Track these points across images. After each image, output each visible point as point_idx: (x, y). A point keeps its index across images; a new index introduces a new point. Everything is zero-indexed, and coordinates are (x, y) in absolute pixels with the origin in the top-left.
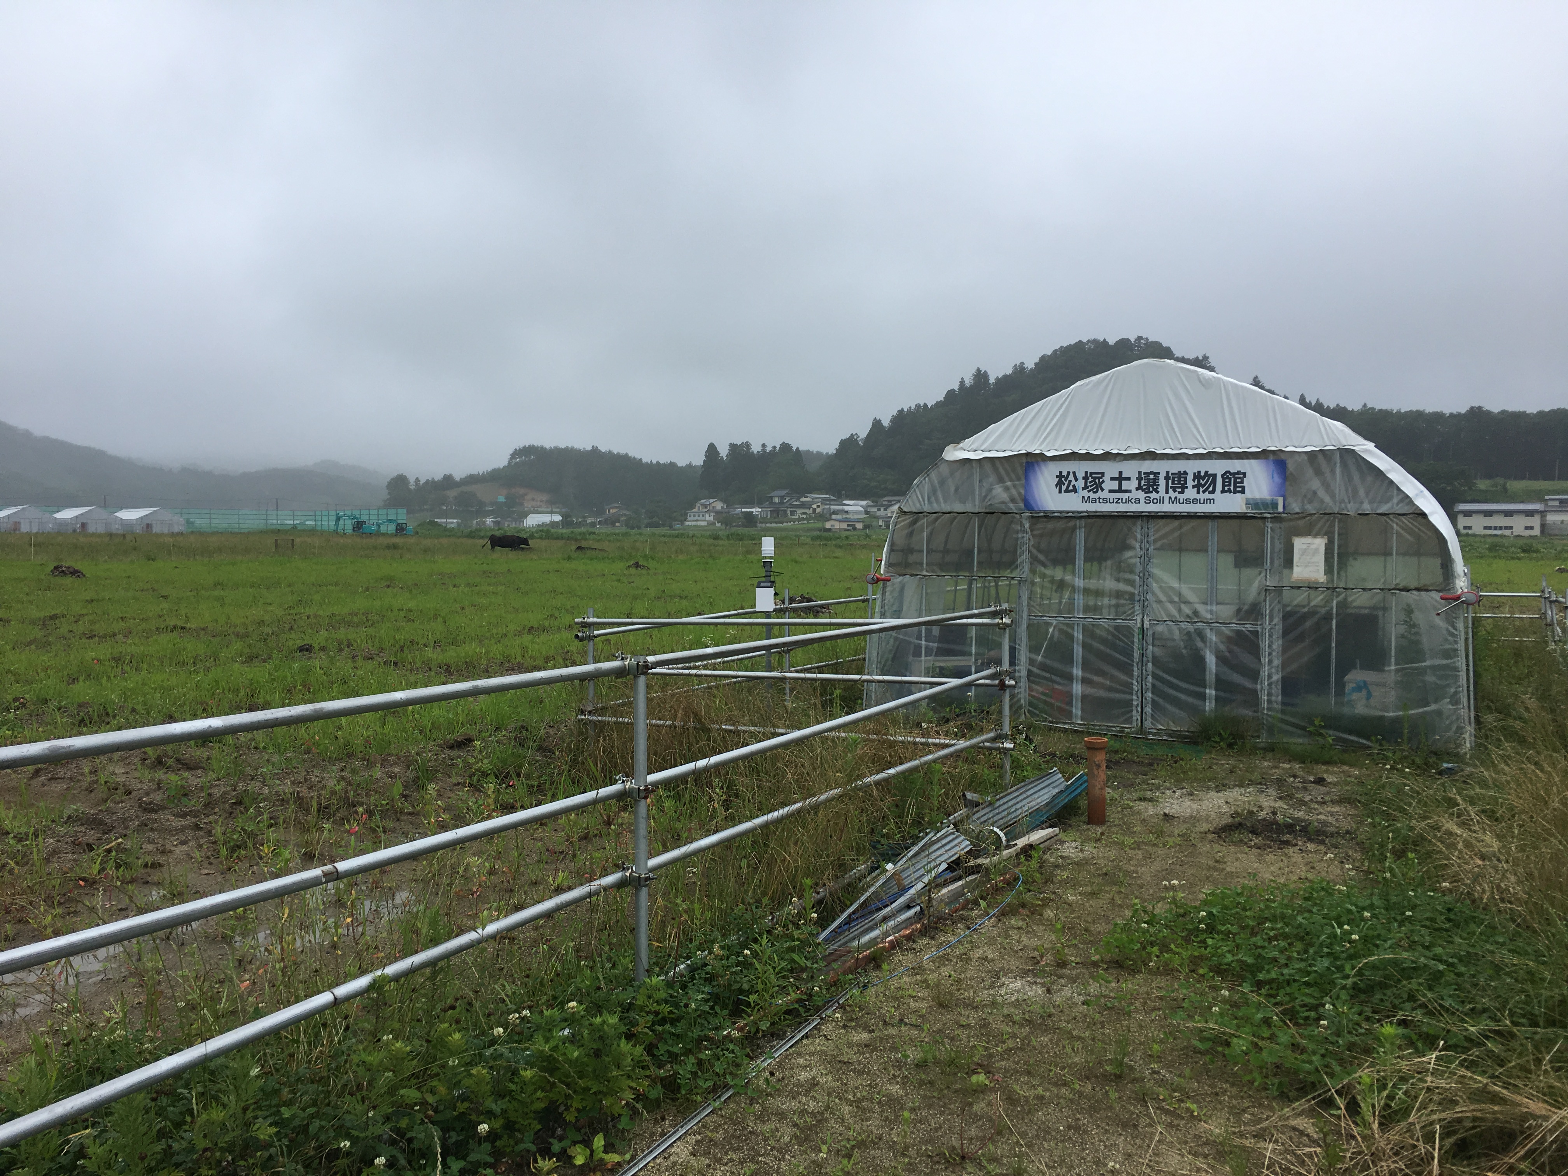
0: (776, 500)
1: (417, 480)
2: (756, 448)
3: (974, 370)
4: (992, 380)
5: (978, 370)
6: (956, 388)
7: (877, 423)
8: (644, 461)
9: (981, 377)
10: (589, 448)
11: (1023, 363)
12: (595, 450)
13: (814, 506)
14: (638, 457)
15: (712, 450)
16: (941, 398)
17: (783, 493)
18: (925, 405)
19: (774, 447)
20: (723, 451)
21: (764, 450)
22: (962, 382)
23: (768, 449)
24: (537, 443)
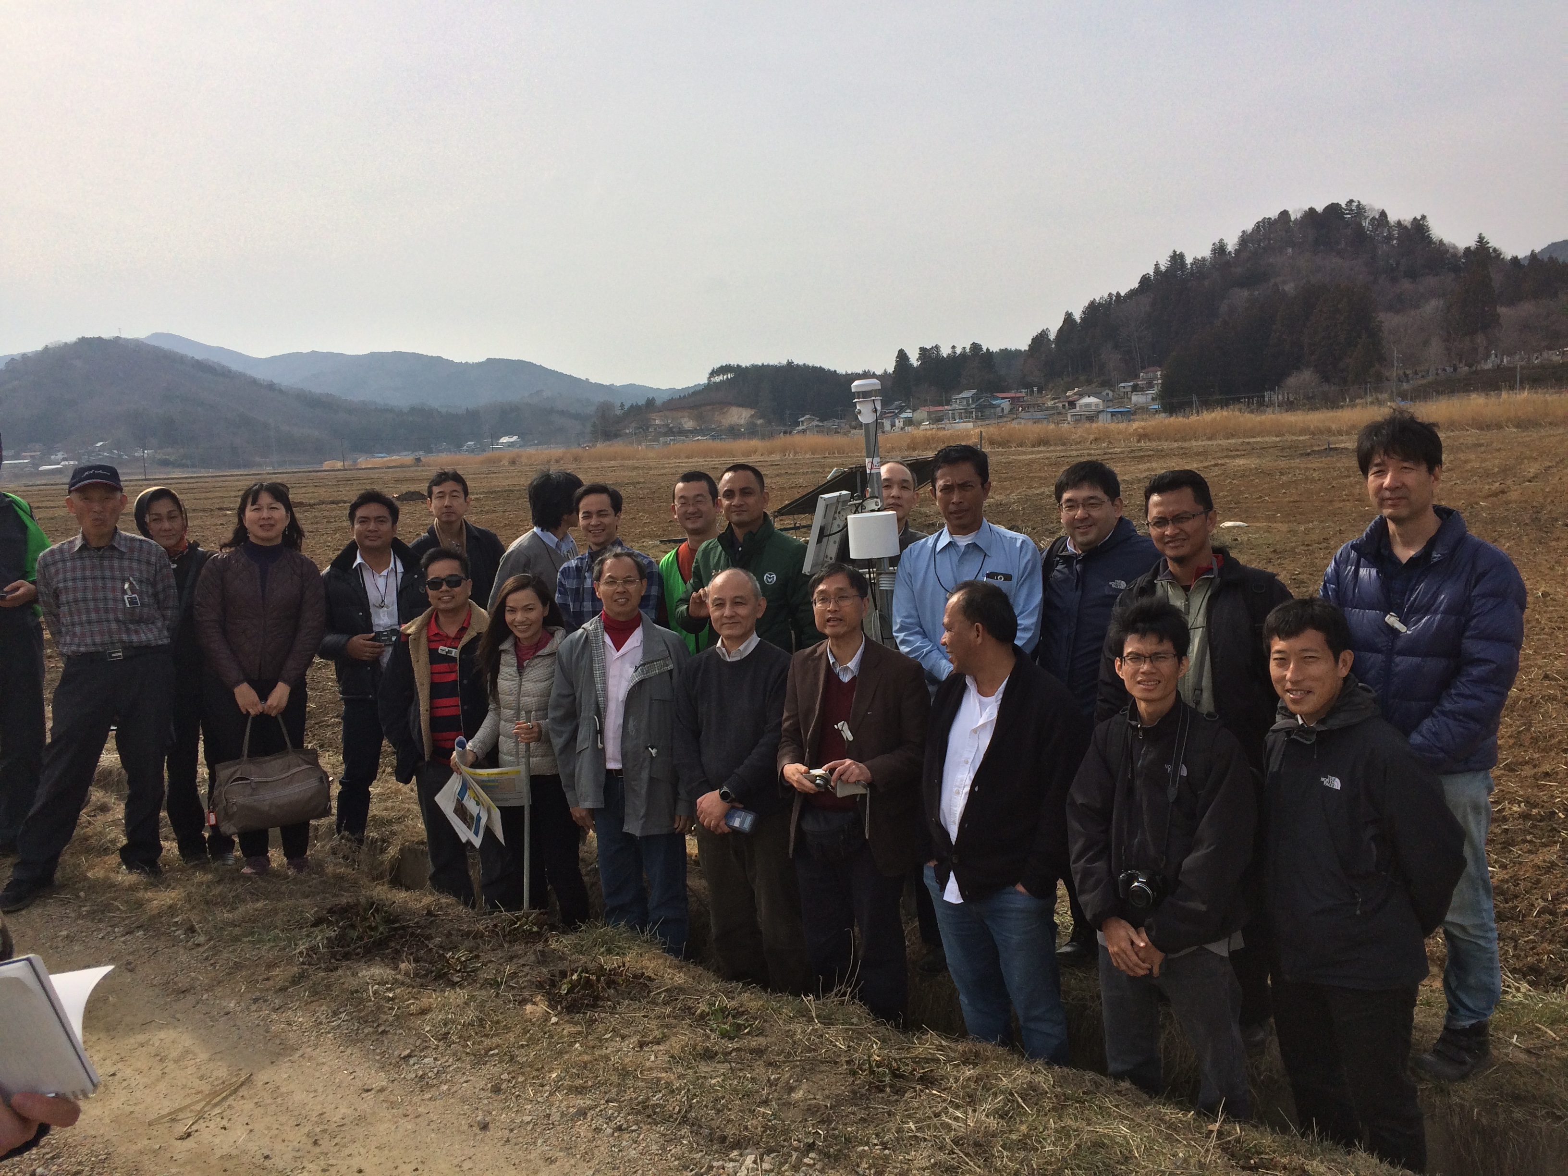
1: (622, 405)
2: (945, 352)
5: (1175, 252)
6: (1151, 272)
7: (1069, 317)
9: (1177, 259)
10: (784, 362)
11: (1222, 240)
12: (790, 364)
14: (832, 369)
15: (902, 356)
16: (1135, 285)
17: (969, 394)
19: (964, 348)
20: (914, 357)
21: (954, 352)
22: (1157, 265)
23: (959, 351)
24: (734, 362)
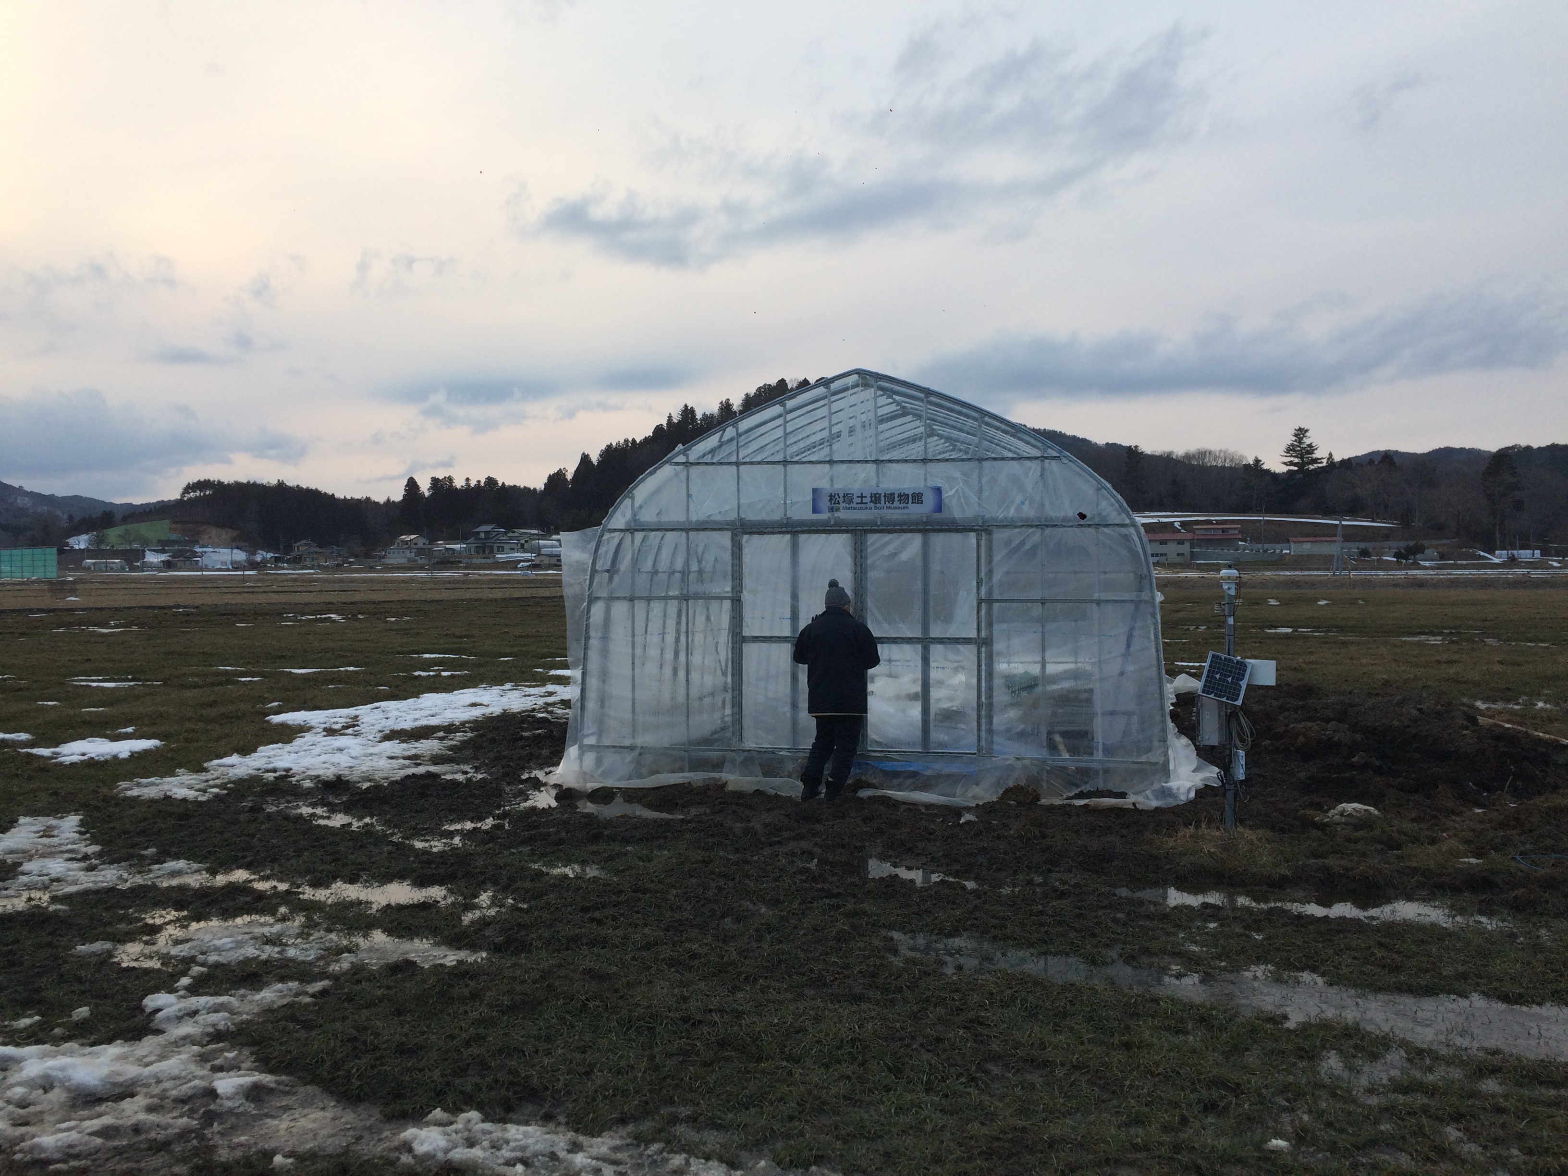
0: (482, 535)
2: (459, 483)
3: (682, 407)
4: (699, 416)
5: (686, 406)
6: (665, 423)
7: (585, 459)
8: (337, 496)
9: (688, 413)
10: (274, 482)
11: (728, 400)
12: (281, 485)
13: (523, 542)
14: (330, 492)
15: (412, 485)
16: (650, 433)
17: (488, 528)
18: (634, 440)
19: (479, 482)
20: (425, 487)
21: (468, 485)
22: (670, 417)
23: (473, 483)
24: (214, 478)
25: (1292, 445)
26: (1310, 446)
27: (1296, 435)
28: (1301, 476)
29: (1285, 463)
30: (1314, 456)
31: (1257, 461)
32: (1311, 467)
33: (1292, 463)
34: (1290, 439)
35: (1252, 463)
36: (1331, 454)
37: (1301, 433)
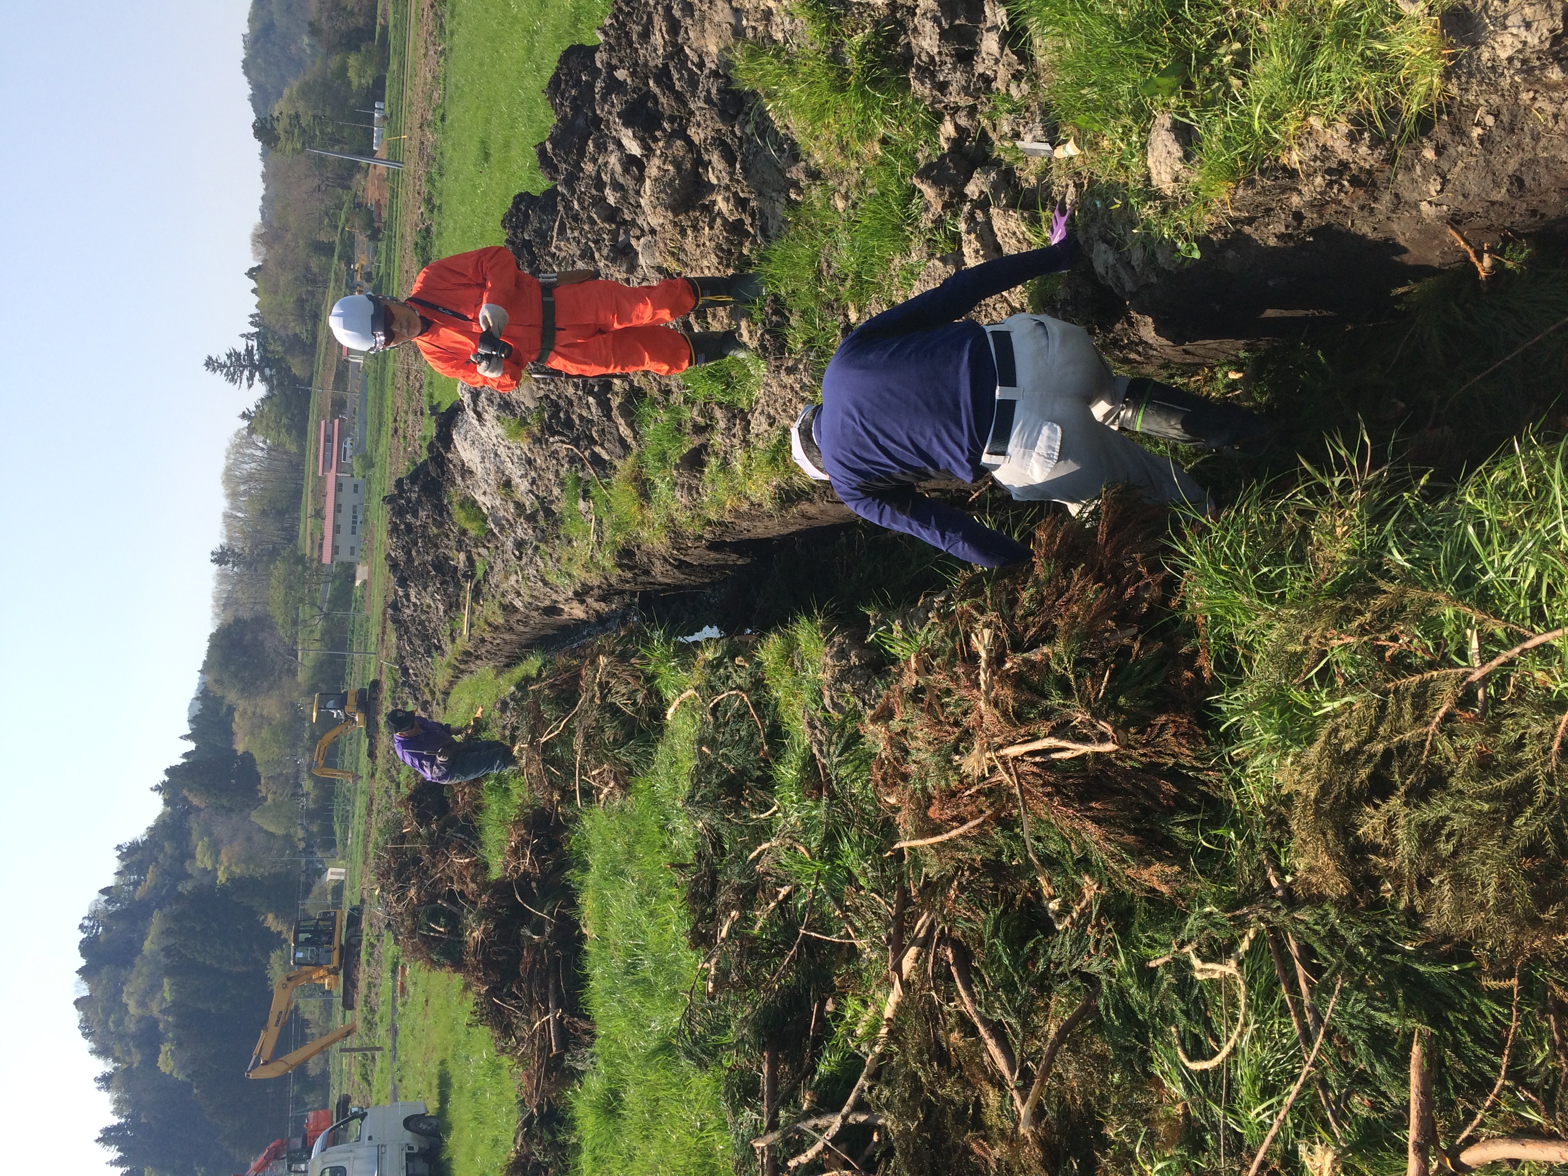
25: (227, 375)
26: (229, 356)
27: (214, 370)
28: (267, 371)
29: (250, 386)
30: (243, 352)
31: (244, 416)
32: (256, 357)
33: (251, 378)
34: (219, 377)
35: (246, 423)
36: (243, 336)
37: (211, 364)
